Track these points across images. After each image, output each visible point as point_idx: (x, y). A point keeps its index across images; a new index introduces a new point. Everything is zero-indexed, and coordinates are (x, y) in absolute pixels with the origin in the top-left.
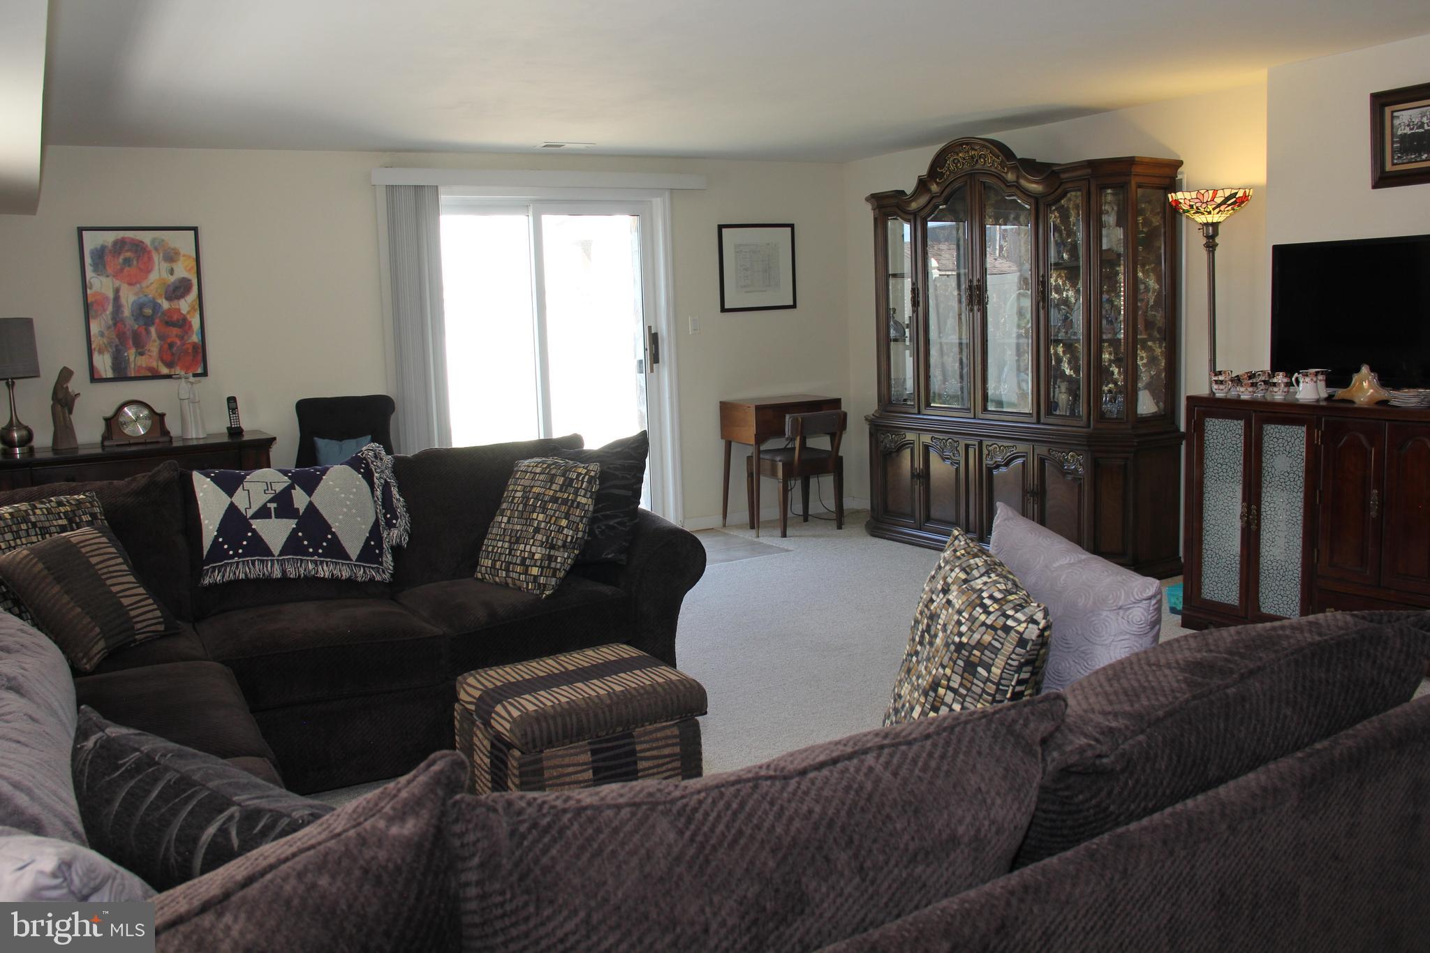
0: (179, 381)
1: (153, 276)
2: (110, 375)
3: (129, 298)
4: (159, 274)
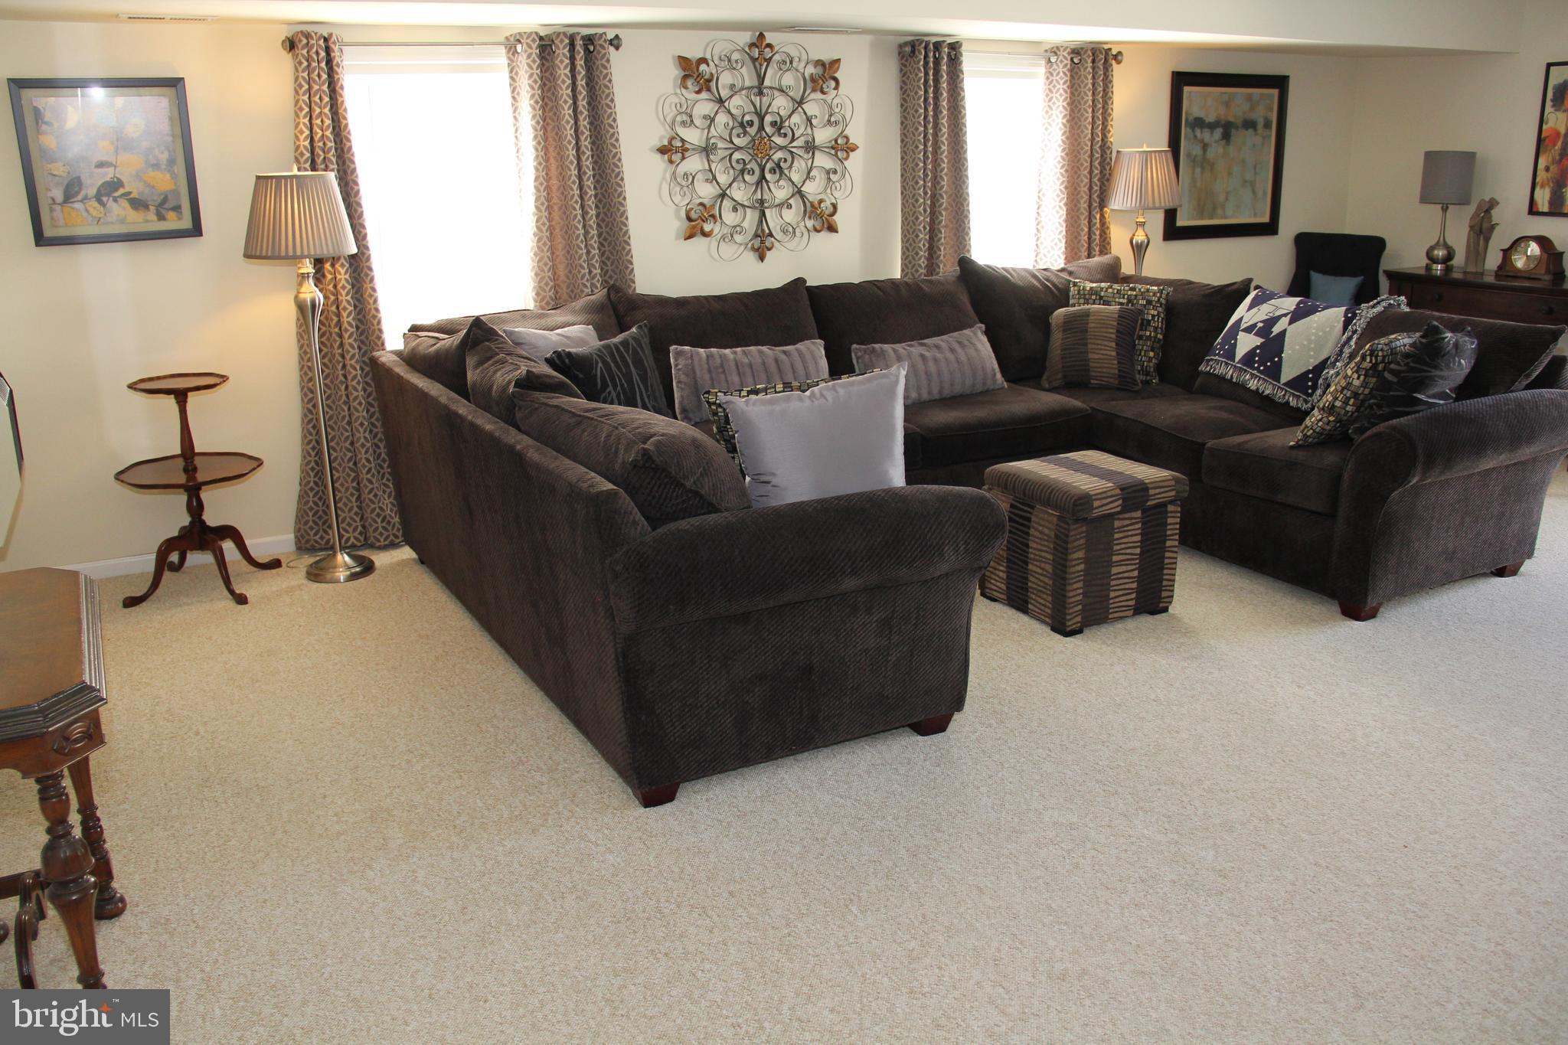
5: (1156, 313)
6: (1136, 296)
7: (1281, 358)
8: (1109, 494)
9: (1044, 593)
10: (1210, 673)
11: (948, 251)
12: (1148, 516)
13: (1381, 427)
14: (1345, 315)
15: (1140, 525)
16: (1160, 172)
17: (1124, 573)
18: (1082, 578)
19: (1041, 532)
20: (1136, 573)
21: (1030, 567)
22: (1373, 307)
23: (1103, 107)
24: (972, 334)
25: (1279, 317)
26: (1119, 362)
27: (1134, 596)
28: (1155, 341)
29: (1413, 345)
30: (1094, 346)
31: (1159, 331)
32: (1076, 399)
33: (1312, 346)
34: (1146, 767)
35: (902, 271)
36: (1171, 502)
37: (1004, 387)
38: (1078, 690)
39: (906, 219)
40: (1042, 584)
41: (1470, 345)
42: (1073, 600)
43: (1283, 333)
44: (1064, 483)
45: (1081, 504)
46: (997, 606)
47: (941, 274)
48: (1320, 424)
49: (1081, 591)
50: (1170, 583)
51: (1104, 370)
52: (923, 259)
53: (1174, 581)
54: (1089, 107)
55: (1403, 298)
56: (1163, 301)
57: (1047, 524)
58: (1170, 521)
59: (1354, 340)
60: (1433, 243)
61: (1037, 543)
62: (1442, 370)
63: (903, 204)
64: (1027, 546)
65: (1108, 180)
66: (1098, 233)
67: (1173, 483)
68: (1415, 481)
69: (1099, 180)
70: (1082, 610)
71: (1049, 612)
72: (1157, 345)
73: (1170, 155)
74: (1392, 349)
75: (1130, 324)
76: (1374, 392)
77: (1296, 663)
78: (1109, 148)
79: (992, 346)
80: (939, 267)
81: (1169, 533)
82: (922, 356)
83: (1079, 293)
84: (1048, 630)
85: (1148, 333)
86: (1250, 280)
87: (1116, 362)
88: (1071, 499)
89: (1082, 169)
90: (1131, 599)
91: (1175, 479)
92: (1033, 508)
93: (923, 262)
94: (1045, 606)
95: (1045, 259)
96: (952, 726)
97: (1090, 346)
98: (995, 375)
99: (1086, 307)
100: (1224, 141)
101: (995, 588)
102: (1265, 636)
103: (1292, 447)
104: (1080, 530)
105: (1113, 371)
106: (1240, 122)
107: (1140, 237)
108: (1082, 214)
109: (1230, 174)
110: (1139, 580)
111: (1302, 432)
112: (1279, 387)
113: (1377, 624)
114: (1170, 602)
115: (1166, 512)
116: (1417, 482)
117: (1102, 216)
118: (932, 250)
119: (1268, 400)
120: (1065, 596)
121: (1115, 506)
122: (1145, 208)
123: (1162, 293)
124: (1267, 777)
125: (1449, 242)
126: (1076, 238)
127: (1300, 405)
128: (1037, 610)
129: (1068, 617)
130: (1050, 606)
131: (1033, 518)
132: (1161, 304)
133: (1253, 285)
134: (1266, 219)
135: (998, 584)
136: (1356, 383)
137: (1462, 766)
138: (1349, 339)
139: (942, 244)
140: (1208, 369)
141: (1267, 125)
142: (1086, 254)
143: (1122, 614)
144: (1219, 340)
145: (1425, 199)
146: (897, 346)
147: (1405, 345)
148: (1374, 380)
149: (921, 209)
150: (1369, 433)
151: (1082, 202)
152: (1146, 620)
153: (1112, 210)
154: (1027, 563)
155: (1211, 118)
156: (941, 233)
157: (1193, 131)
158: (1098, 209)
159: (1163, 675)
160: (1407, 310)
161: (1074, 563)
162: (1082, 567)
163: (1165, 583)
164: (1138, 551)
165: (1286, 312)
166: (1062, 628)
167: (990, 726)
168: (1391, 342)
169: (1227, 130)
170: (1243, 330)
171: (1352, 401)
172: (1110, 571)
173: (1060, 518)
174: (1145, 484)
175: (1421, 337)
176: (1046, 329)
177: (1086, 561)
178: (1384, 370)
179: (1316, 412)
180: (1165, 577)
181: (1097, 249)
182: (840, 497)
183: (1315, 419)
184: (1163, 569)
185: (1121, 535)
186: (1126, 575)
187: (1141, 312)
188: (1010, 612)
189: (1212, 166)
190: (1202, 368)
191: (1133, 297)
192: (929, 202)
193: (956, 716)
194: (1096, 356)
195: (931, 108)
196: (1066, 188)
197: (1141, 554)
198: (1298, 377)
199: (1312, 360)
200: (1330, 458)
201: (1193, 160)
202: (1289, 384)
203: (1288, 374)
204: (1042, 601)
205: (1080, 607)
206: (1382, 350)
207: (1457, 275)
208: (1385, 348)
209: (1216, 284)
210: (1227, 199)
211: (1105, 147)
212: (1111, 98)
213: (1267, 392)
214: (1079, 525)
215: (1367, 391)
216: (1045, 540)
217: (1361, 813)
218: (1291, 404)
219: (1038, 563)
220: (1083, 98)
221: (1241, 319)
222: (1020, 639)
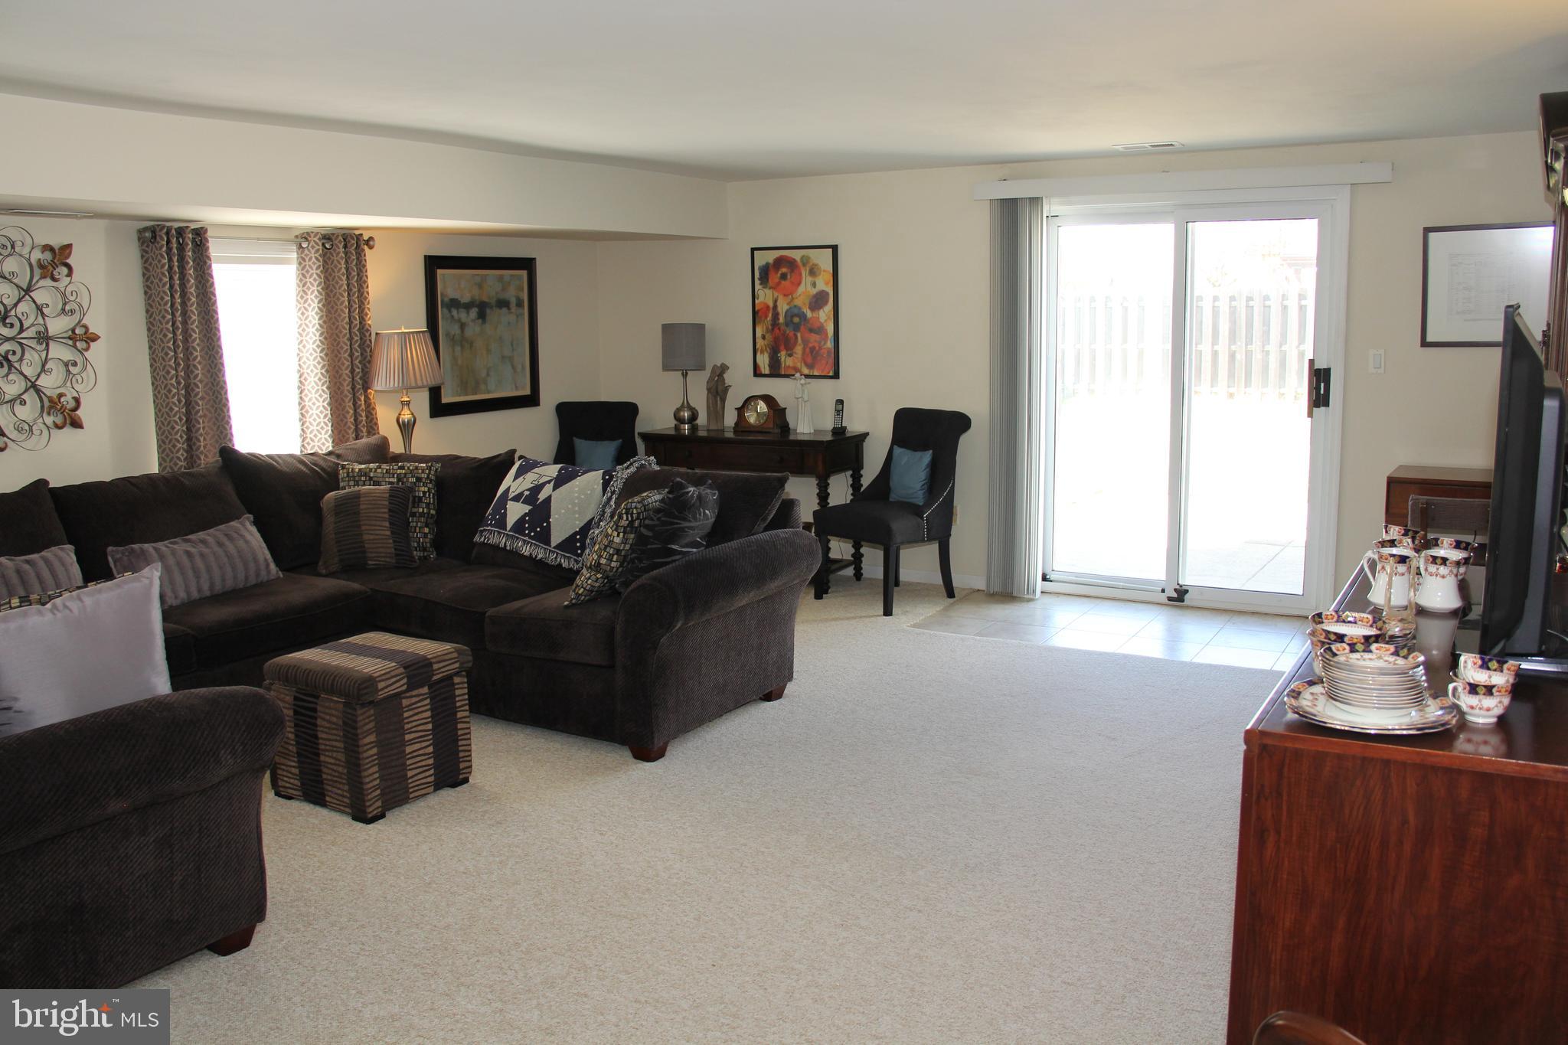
0: (796, 381)
1: (801, 289)
2: (767, 371)
3: (783, 307)
4: (806, 289)
5: (426, 489)
6: (405, 474)
7: (549, 523)
8: (393, 674)
9: (340, 783)
10: (516, 836)
11: (208, 442)
12: (435, 691)
13: (644, 579)
14: (603, 478)
15: (428, 701)
16: (420, 353)
17: (419, 751)
18: (376, 762)
19: (329, 722)
20: (431, 749)
21: (322, 758)
22: (627, 468)
23: (359, 291)
24: (238, 525)
25: (544, 484)
26: (394, 541)
27: (432, 772)
28: (428, 517)
29: (662, 501)
30: (367, 527)
31: (432, 506)
32: (354, 582)
33: (577, 509)
34: (463, 941)
35: (160, 465)
36: (457, 674)
37: (279, 577)
38: (386, 876)
39: (160, 410)
40: (337, 774)
41: (712, 496)
42: (371, 785)
43: (548, 499)
44: (346, 668)
45: (366, 688)
46: (294, 804)
47: (203, 466)
48: (590, 582)
49: (377, 775)
50: (467, 754)
51: (381, 550)
52: (182, 450)
53: (470, 751)
54: (344, 291)
55: (652, 458)
56: (433, 478)
57: (334, 712)
58: (458, 692)
59: (614, 500)
60: (679, 406)
61: (326, 733)
62: (690, 521)
63: (155, 395)
64: (316, 737)
65: (369, 362)
66: (364, 414)
67: (455, 655)
68: (679, 625)
69: (360, 362)
70: (382, 794)
71: (348, 801)
72: (430, 521)
73: (428, 336)
74: (645, 506)
75: (401, 500)
76: (635, 547)
77: (597, 811)
78: (368, 330)
79: (262, 536)
80: (200, 459)
81: (458, 704)
82: (188, 554)
83: (348, 476)
84: (348, 820)
85: (421, 510)
86: (513, 451)
87: (391, 541)
88: (354, 684)
89: (342, 352)
90: (431, 775)
91: (457, 651)
92: (317, 697)
93: (182, 454)
94: (343, 796)
95: (312, 444)
96: (257, 938)
97: (363, 528)
98: (268, 565)
99: (356, 488)
100: (480, 321)
101: (288, 785)
102: (565, 791)
103: (567, 607)
104: (367, 714)
105: (389, 551)
106: (493, 302)
107: (406, 416)
108: (346, 396)
109: (489, 351)
110: (436, 755)
111: (574, 591)
112: (550, 551)
113: (666, 763)
114: (470, 773)
115: (453, 684)
116: (682, 626)
117: (367, 398)
118: (191, 442)
119: (541, 564)
120: (362, 783)
121: (401, 685)
122: (408, 388)
123: (430, 470)
124: (581, 928)
125: (692, 404)
126: (342, 420)
127: (571, 566)
128: (335, 801)
129: (368, 804)
130: (348, 795)
131: (319, 708)
132: (431, 480)
133: (516, 456)
134: (527, 391)
135: (292, 781)
136: (617, 540)
137: (754, 880)
138: (610, 499)
139: (201, 435)
140: (482, 539)
141: (520, 304)
142: (354, 435)
143: (423, 792)
144: (490, 511)
145: (666, 367)
146: (160, 545)
147: (656, 501)
148: (632, 536)
149: (175, 400)
150: (633, 586)
151: (345, 385)
152: (448, 794)
153: (376, 391)
154: (318, 755)
155: (466, 299)
156: (199, 423)
157: (450, 311)
158: (361, 391)
159: (470, 846)
160: (657, 468)
161: (365, 748)
162: (375, 751)
163: (461, 754)
164: (430, 726)
165: (549, 479)
166: (363, 816)
167: (298, 930)
168: (643, 500)
169: (482, 309)
170: (513, 499)
171: (615, 557)
172: (405, 751)
173: (346, 704)
174: (429, 659)
175: (669, 493)
176: (318, 513)
177: (378, 743)
178: (640, 526)
179: (584, 571)
180: (460, 748)
181: (364, 430)
182: (95, 714)
183: (586, 580)
184: (458, 740)
185: (411, 713)
186: (421, 752)
187: (411, 490)
188: (308, 808)
189: (471, 344)
190: (477, 539)
191: (402, 476)
192: (183, 392)
193: (259, 927)
194: (372, 537)
195: (177, 296)
196: (327, 371)
197: (433, 729)
198: (567, 540)
199: (577, 522)
200: (603, 612)
201: (452, 339)
202: (559, 546)
203: (557, 537)
204: (339, 792)
205: (378, 792)
206: (636, 508)
207: (702, 433)
208: (639, 506)
209: (482, 457)
210: (488, 375)
211: (364, 330)
212: (365, 282)
213: (539, 557)
214: (364, 710)
215: (628, 547)
216: (333, 729)
217: (671, 943)
218: (563, 566)
219: (330, 754)
220: (337, 283)
221: (508, 489)
222: (321, 834)
